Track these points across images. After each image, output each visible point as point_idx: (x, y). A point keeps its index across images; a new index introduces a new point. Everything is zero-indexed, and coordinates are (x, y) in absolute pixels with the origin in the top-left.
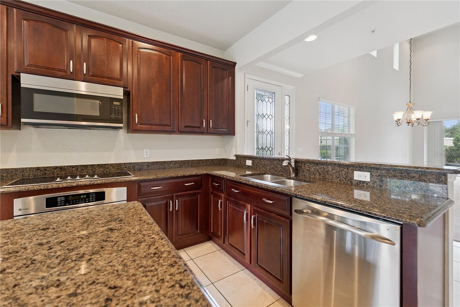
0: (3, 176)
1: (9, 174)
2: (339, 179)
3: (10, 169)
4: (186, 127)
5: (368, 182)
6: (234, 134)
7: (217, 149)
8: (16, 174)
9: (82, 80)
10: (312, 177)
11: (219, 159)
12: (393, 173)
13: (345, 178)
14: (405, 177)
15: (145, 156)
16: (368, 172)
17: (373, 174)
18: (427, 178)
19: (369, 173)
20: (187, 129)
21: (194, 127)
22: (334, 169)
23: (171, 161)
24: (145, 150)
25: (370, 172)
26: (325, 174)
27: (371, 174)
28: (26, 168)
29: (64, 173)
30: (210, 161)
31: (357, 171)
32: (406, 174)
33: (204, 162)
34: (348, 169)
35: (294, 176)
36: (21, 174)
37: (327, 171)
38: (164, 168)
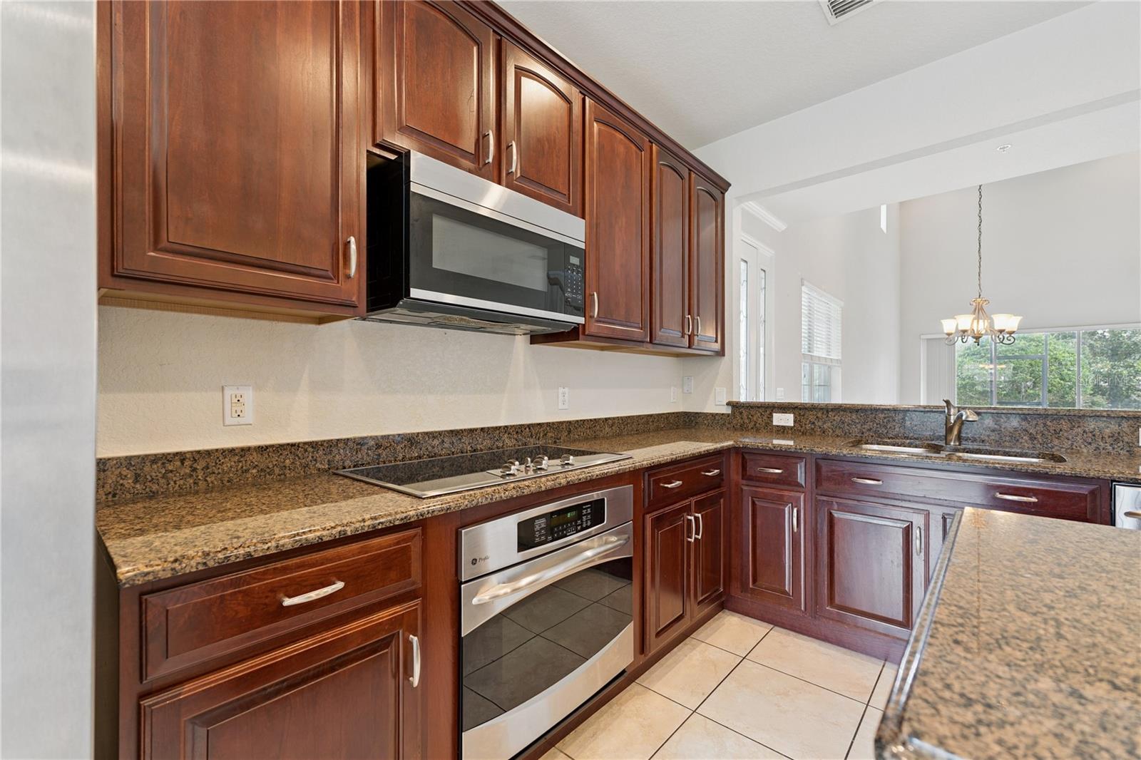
0: (285, 466)
1: (299, 458)
2: (1094, 446)
3: (301, 445)
8: (316, 460)
13: (1111, 445)
15: (561, 406)
22: (1079, 427)
24: (561, 390)
26: (1050, 437)
28: (338, 440)
29: (417, 455)
36: (326, 460)
37: (1055, 430)
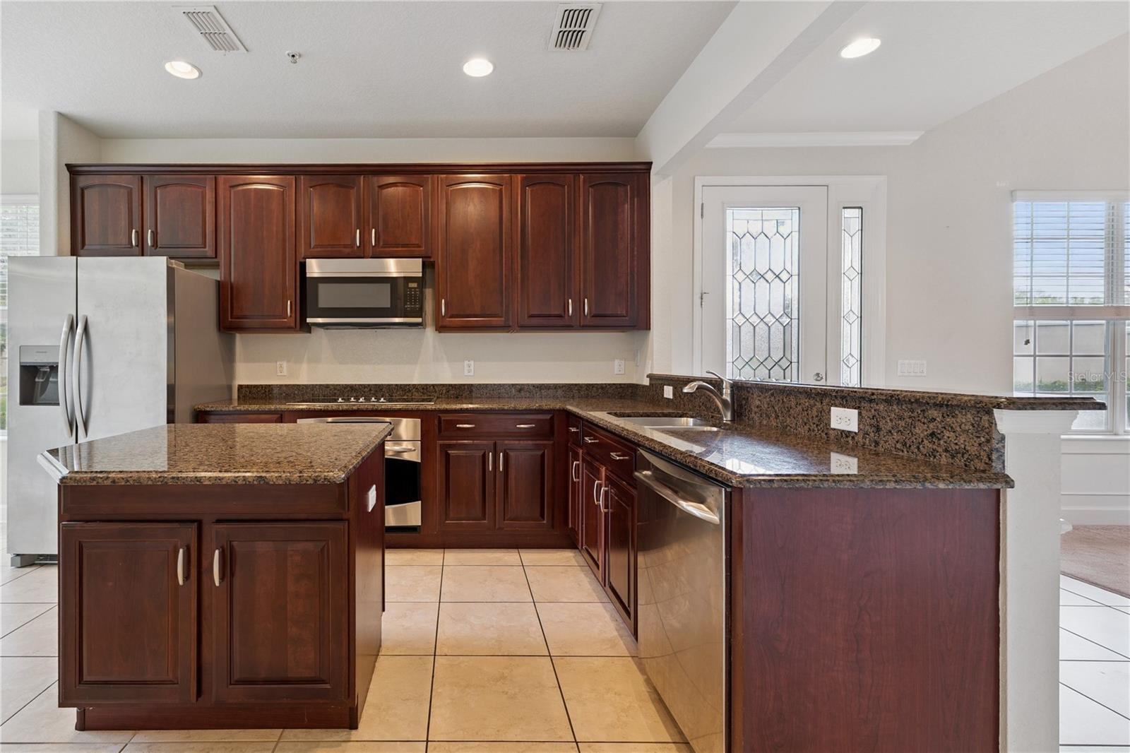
0: (295, 394)
1: (300, 391)
2: (808, 426)
4: (532, 316)
5: (855, 433)
6: (647, 327)
7: (617, 362)
8: (307, 392)
9: (371, 255)
10: (765, 422)
11: (620, 384)
12: (897, 411)
13: (817, 425)
14: (919, 420)
15: (466, 373)
16: (855, 409)
17: (864, 412)
18: (957, 422)
19: (856, 411)
20: (535, 321)
21: (550, 316)
22: (800, 404)
23: (513, 385)
24: (466, 362)
25: (858, 408)
26: (785, 415)
27: (860, 414)
30: (596, 388)
31: (836, 406)
32: (919, 412)
33: (584, 389)
34: (822, 403)
35: (729, 419)
36: (311, 393)
37: (788, 407)
38: (499, 397)
